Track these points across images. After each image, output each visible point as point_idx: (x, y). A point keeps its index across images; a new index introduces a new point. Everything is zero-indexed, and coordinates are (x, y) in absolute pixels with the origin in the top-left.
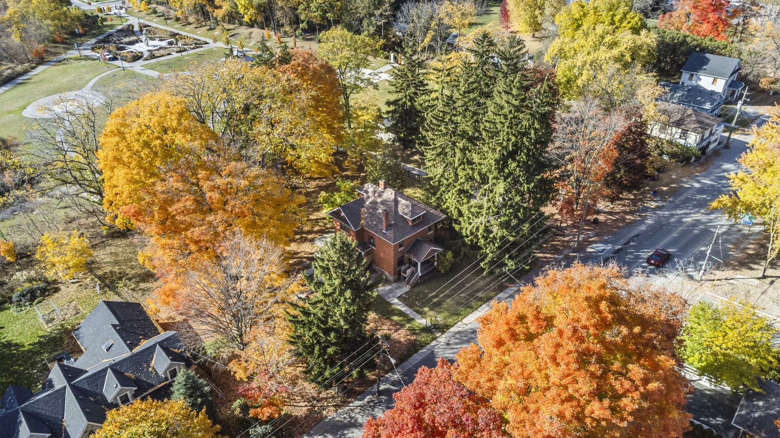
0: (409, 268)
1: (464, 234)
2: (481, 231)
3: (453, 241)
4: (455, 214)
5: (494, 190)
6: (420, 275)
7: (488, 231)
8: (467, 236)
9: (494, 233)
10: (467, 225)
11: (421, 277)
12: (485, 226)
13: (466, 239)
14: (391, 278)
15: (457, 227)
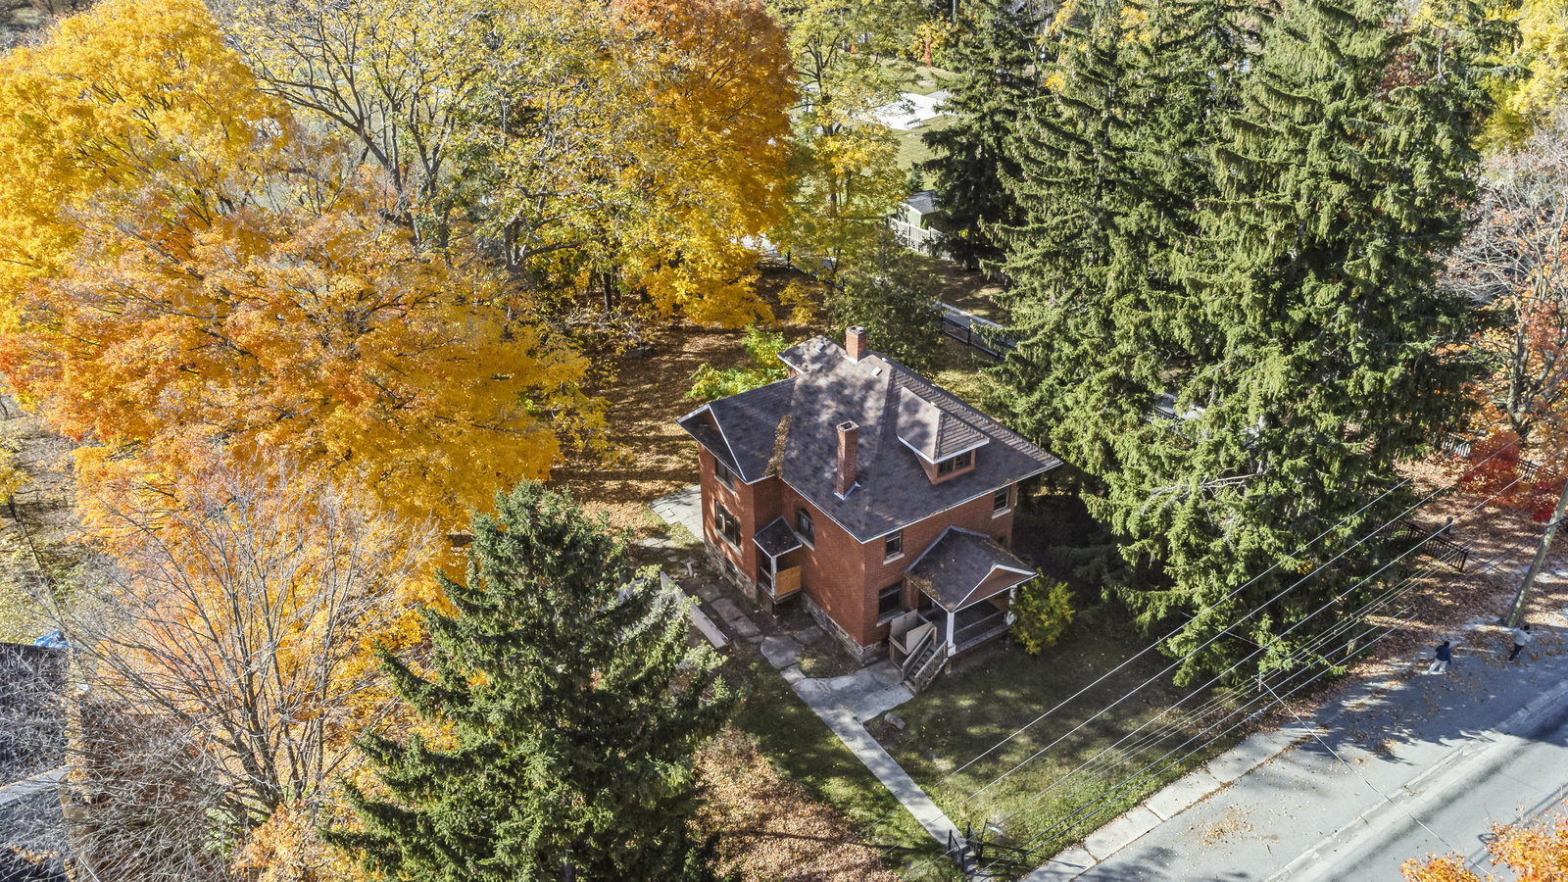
0: (919, 623)
1: (1117, 530)
2: (1179, 524)
3: (1077, 551)
4: (1093, 457)
5: (1242, 387)
6: (952, 651)
7: (1204, 526)
8: (1127, 539)
9: (1227, 537)
10: (1130, 500)
11: (955, 661)
12: (1196, 510)
13: (1123, 551)
14: (858, 651)
15: (1093, 504)
